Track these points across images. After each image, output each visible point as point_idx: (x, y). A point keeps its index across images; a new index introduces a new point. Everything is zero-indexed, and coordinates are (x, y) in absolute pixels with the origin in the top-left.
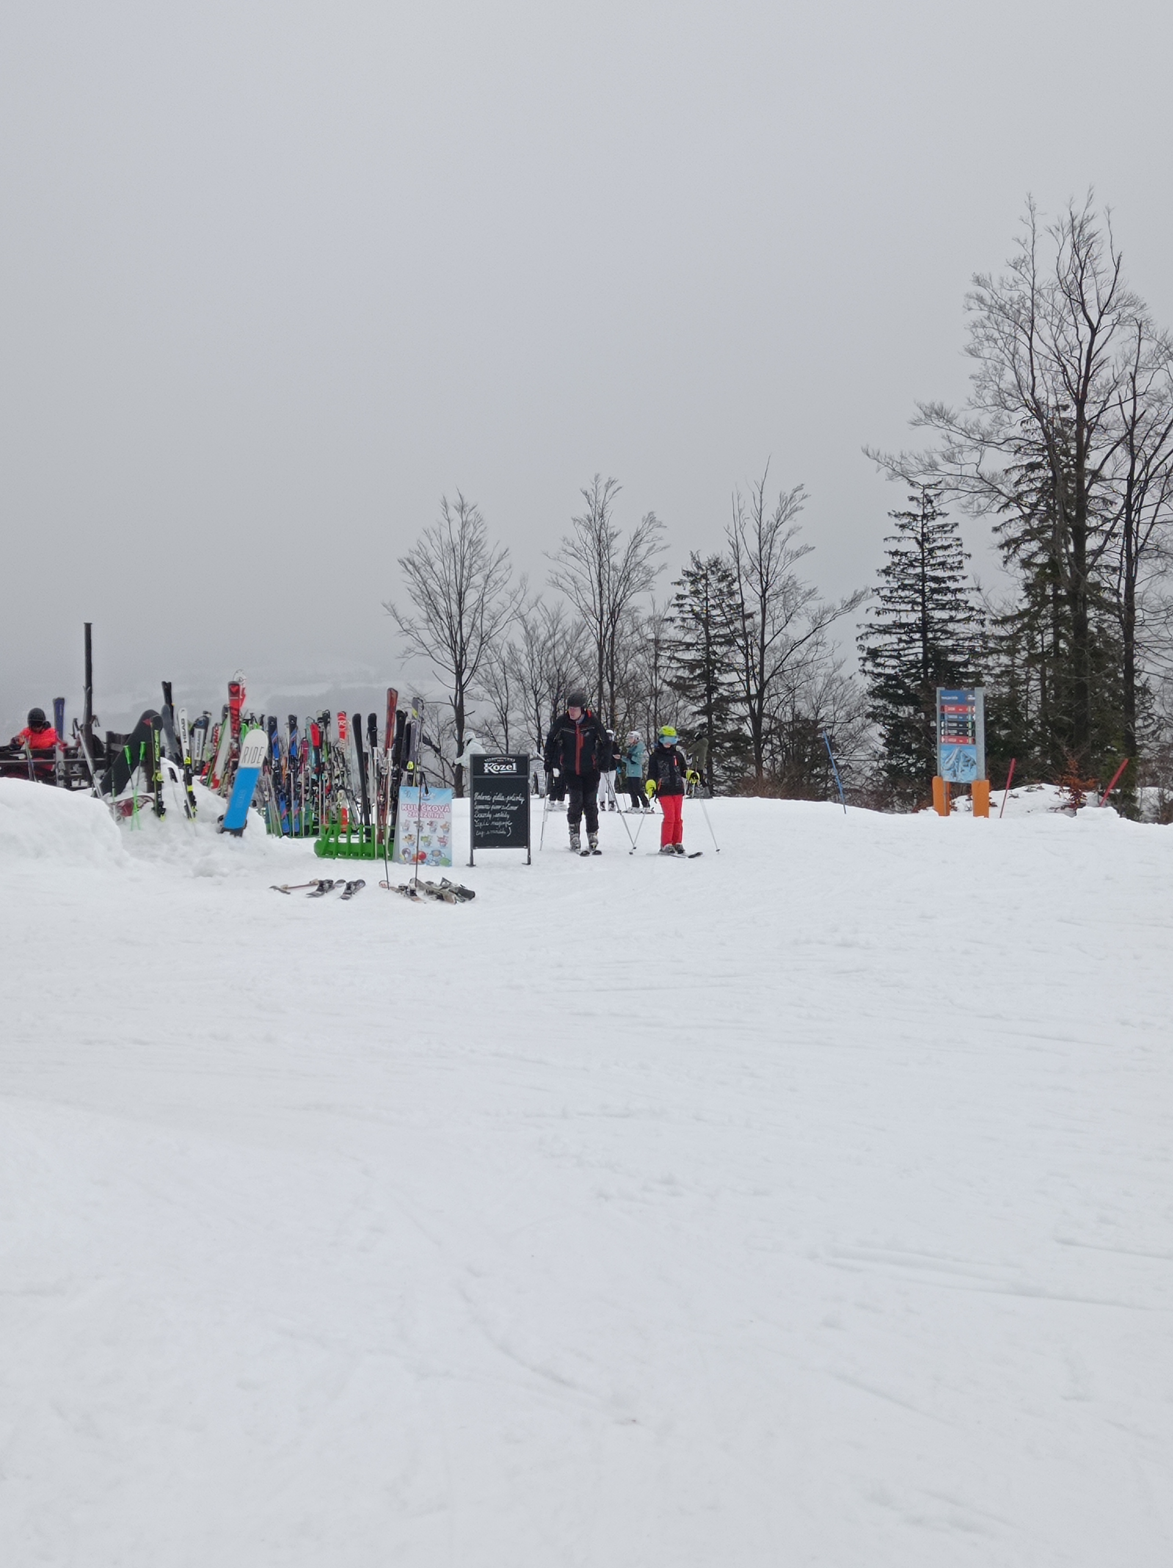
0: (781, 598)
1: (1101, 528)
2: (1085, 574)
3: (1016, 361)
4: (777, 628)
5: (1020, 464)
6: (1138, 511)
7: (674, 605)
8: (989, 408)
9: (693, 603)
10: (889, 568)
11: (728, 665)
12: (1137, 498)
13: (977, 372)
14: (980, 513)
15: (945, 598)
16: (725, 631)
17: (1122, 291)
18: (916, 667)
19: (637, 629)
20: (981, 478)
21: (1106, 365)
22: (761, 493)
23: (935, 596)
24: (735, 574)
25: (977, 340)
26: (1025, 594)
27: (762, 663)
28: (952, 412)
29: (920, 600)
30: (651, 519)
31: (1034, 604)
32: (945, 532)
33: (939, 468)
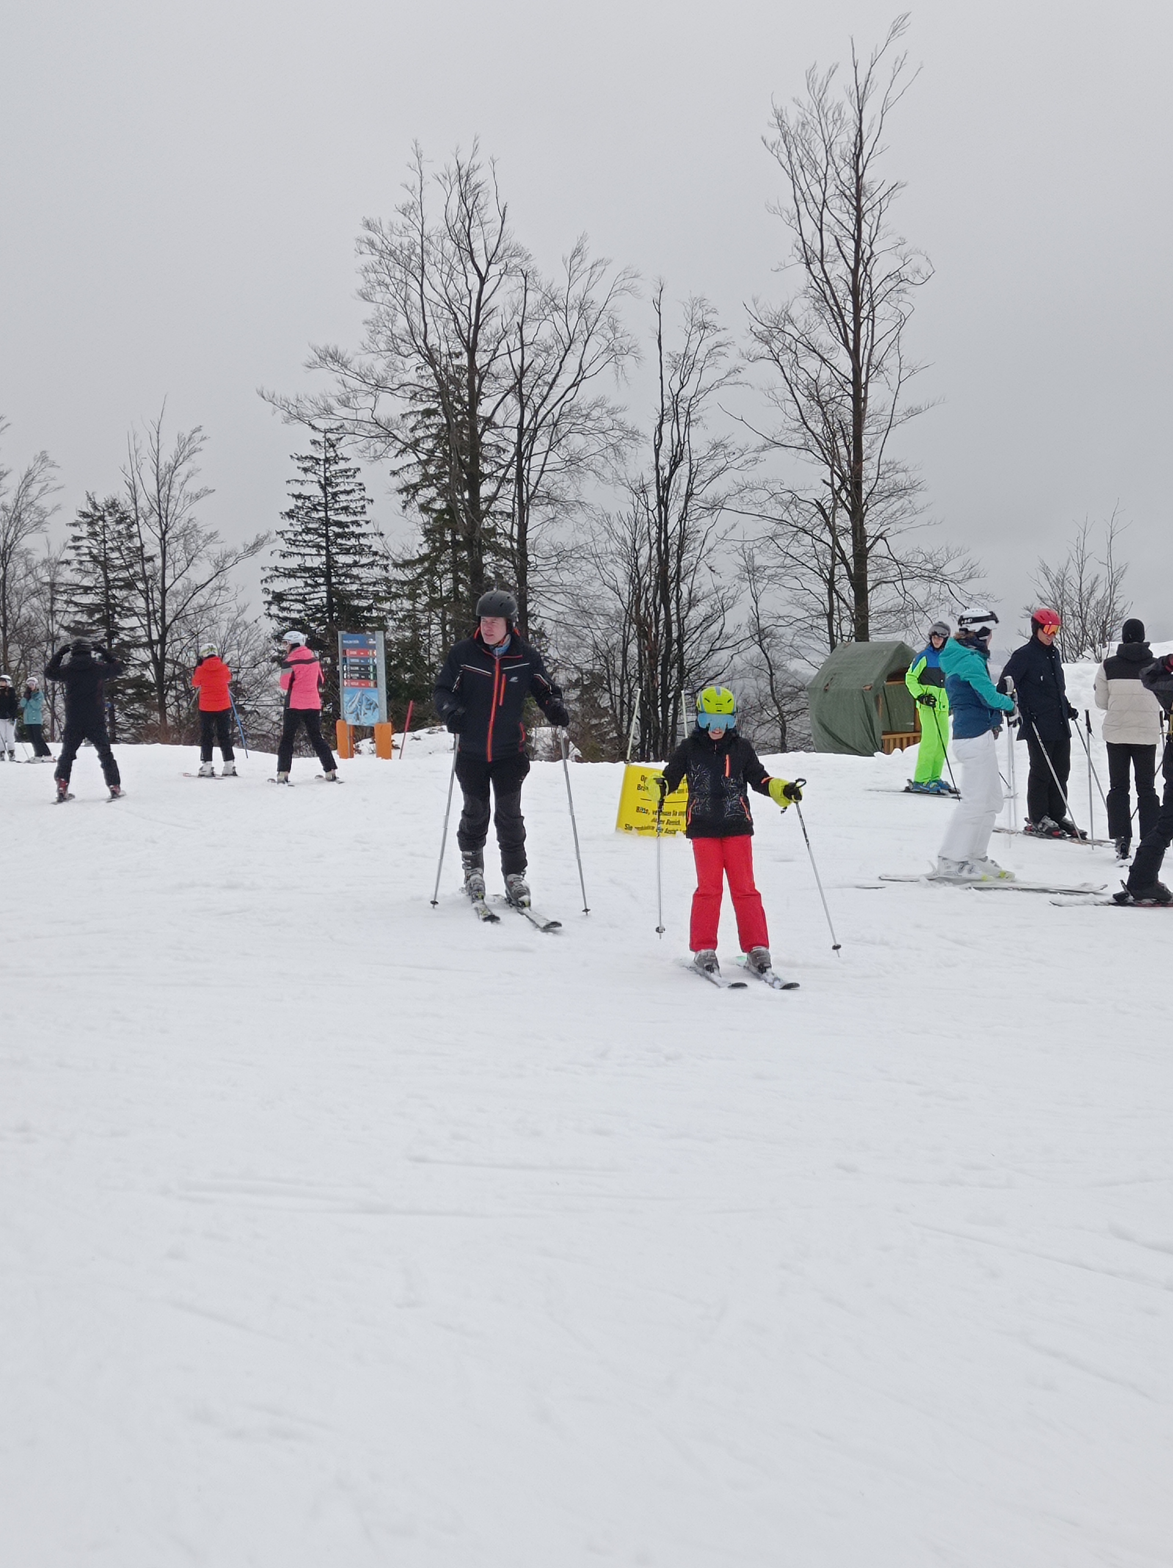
0: (182, 541)
1: (495, 474)
2: (481, 521)
3: (407, 307)
4: (178, 572)
5: (415, 410)
6: (529, 459)
7: (70, 548)
8: (383, 353)
9: (90, 545)
10: (292, 511)
11: (129, 609)
12: (527, 446)
13: (370, 317)
14: (377, 458)
15: (348, 543)
16: (124, 574)
17: (508, 242)
18: (322, 612)
19: (30, 571)
20: (377, 423)
21: (495, 314)
22: (158, 433)
23: (339, 541)
24: (133, 516)
25: (369, 285)
26: (424, 539)
27: (163, 607)
28: (347, 356)
29: (324, 544)
30: (43, 458)
31: (434, 549)
32: (348, 477)
33: (334, 412)
